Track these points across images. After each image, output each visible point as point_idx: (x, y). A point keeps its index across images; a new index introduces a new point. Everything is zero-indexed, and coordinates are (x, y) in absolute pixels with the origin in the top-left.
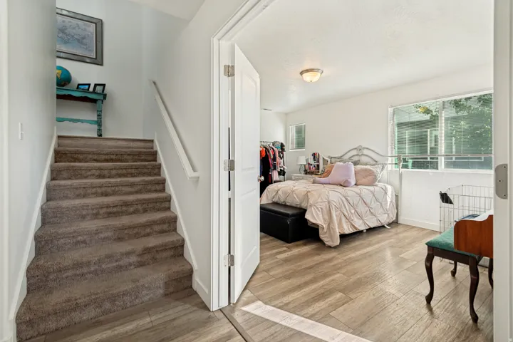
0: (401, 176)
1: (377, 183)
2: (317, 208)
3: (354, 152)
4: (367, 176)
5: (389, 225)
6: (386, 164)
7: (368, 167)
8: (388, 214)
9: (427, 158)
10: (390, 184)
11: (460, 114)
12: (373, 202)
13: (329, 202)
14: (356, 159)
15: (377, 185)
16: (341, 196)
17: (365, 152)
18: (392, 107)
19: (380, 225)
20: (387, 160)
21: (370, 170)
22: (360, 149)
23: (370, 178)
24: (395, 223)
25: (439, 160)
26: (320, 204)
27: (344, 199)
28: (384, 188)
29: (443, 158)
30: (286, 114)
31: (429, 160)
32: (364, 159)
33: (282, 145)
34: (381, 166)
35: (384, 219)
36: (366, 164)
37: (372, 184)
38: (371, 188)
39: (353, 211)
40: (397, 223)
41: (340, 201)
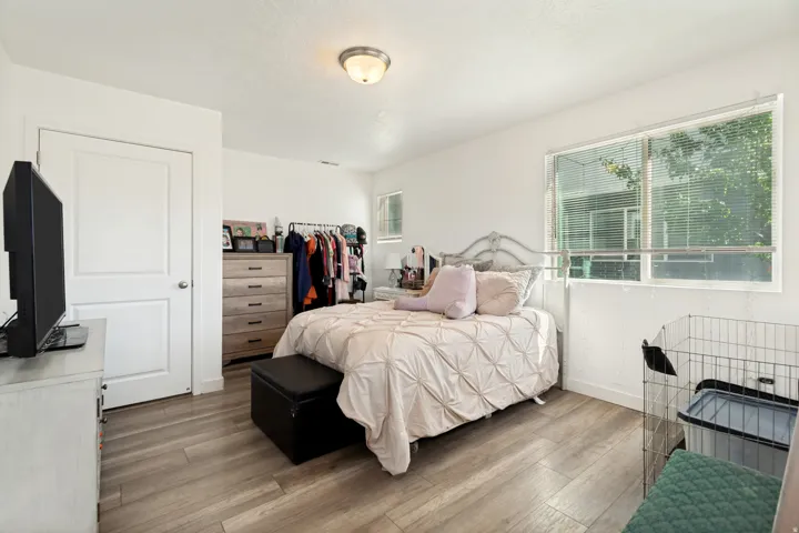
0: (567, 292)
1: (519, 308)
2: (359, 379)
3: (484, 246)
4: (498, 295)
5: (543, 395)
6: (540, 269)
7: (504, 275)
8: (540, 375)
9: (621, 258)
10: (547, 310)
11: (676, 180)
12: (505, 353)
13: (388, 364)
14: (486, 258)
15: (518, 314)
16: (423, 347)
17: (504, 244)
18: (551, 152)
19: (522, 398)
20: (543, 259)
21: (507, 282)
22: (493, 238)
23: (505, 298)
24: (555, 392)
25: (641, 261)
26: (365, 368)
27: (430, 352)
28: (533, 319)
29: (649, 256)
30: (372, 174)
31: (626, 260)
32: (501, 259)
33: (360, 232)
34: (528, 273)
35: (531, 387)
36: (502, 269)
37: (508, 311)
38: (504, 321)
39: (454, 379)
40: (561, 389)
41: (421, 358)
